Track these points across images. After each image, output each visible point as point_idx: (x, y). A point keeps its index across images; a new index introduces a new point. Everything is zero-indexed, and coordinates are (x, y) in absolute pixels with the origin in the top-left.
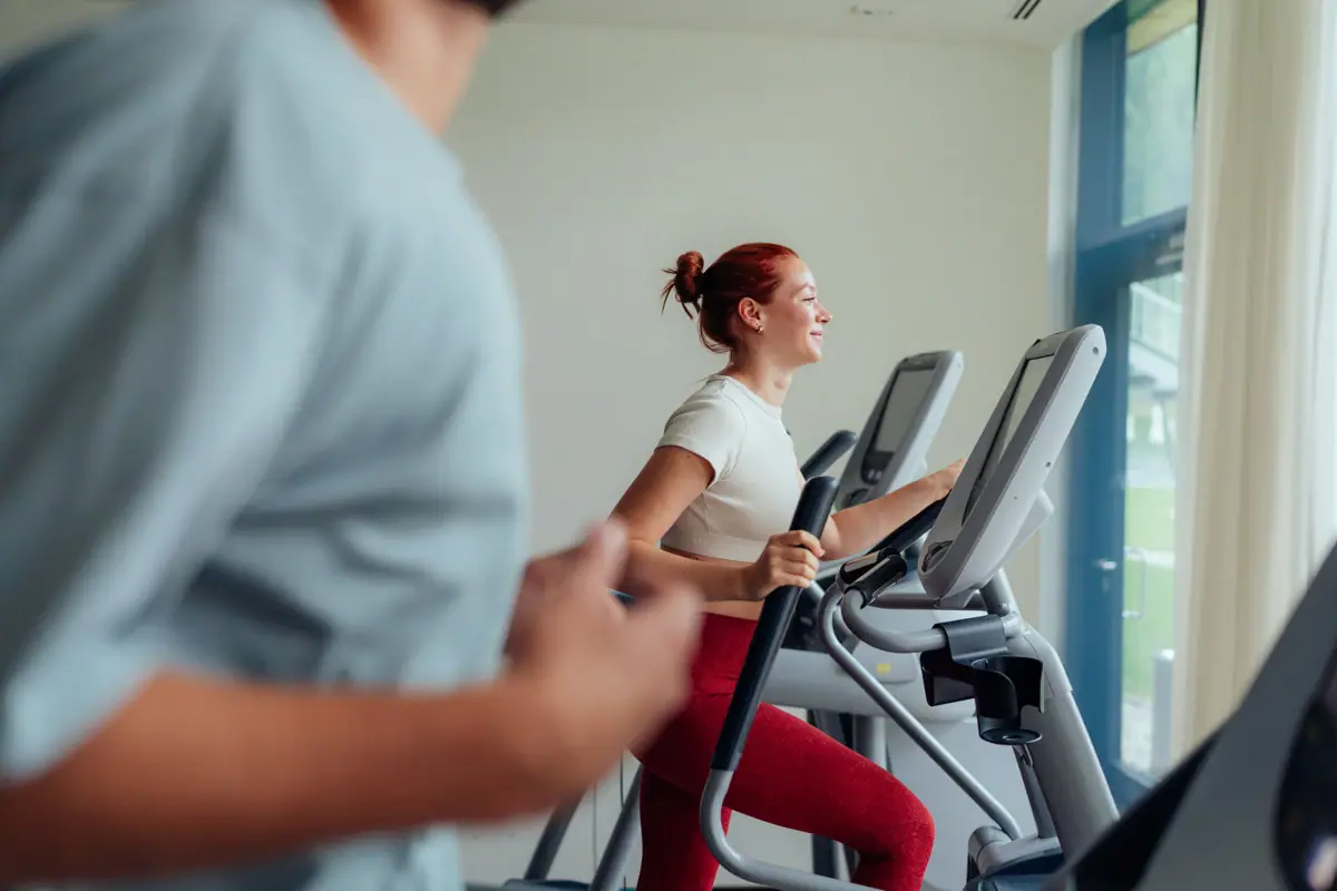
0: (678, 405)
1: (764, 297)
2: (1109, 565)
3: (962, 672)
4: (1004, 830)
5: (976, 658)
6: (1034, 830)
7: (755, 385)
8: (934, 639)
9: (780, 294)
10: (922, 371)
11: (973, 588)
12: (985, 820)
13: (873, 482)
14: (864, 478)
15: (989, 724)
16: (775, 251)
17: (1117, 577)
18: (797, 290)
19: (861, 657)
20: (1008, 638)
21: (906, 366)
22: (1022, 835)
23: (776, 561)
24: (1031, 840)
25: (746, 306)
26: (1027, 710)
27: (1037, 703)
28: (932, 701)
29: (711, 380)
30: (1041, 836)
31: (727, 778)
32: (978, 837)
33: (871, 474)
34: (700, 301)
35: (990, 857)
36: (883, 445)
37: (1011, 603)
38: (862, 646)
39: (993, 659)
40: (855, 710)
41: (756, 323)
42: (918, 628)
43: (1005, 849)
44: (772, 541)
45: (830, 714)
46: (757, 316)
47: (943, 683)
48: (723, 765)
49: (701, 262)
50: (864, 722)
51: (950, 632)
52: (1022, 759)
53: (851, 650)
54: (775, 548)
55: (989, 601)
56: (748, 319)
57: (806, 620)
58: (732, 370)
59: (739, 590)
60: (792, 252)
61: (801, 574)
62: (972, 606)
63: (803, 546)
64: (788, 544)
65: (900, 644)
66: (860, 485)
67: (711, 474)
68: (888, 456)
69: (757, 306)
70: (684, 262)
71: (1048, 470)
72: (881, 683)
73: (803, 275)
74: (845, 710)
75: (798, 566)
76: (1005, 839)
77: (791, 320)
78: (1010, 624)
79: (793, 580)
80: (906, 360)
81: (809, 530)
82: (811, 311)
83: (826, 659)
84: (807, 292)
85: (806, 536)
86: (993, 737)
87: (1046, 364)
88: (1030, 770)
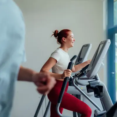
0: (53, 52)
1: (66, 37)
2: (113, 73)
3: (92, 88)
4: (99, 110)
5: (94, 86)
6: (103, 110)
7: (64, 49)
8: (88, 84)
9: (68, 37)
10: (86, 46)
11: (93, 76)
12: (96, 109)
13: (80, 62)
14: (79, 62)
15: (96, 95)
16: (68, 30)
17: (114, 74)
18: (71, 36)
19: (79, 87)
20: (98, 83)
21: (84, 46)
22: (101, 110)
23: (65, 73)
24: (102, 111)
25: (63, 38)
26: (101, 93)
27: (102, 92)
28: (88, 92)
29: (58, 49)
30: (104, 110)
31: (60, 104)
32: (95, 111)
33: (79, 61)
34: (57, 37)
35: (97, 114)
36: (81, 57)
37: (99, 78)
38: (79, 85)
39: (96, 86)
40: (78, 94)
41: (65, 41)
42: (86, 82)
43: (99, 112)
44: (65, 71)
45: (75, 95)
46: (65, 40)
47: (89, 90)
48: (59, 102)
49: (58, 32)
50: (79, 96)
51: (90, 83)
52: (101, 100)
53: (77, 86)
54: (65, 72)
55: (96, 78)
56: (64, 40)
57: (71, 82)
58: (61, 47)
59: (61, 78)
60: (70, 31)
61: (69, 75)
62: (93, 79)
63: (69, 71)
64: (67, 71)
65: (83, 84)
66: (78, 63)
67: (57, 62)
68: (82, 59)
69: (65, 38)
70: (56, 31)
71: (103, 60)
72: (82, 90)
73: (72, 34)
74: (77, 94)
75: (68, 74)
76: (99, 111)
77: (70, 40)
78: (98, 81)
79: (68, 76)
80: (84, 45)
81: (70, 69)
82: (73, 39)
83: (74, 87)
84: (72, 37)
85: (70, 70)
86: (96, 97)
87: (102, 45)
88: (102, 101)
